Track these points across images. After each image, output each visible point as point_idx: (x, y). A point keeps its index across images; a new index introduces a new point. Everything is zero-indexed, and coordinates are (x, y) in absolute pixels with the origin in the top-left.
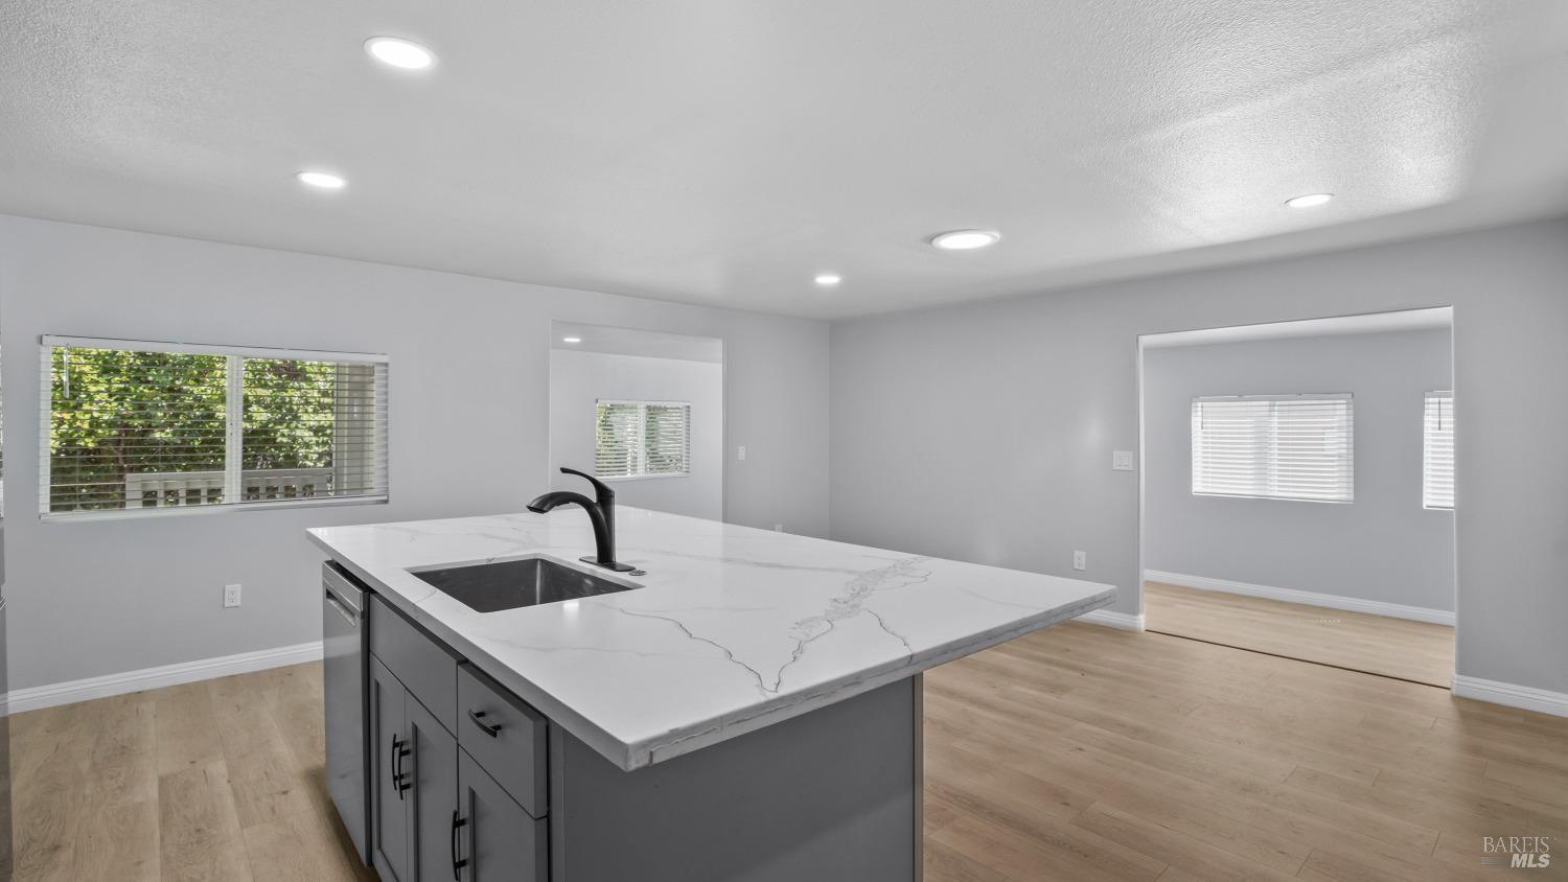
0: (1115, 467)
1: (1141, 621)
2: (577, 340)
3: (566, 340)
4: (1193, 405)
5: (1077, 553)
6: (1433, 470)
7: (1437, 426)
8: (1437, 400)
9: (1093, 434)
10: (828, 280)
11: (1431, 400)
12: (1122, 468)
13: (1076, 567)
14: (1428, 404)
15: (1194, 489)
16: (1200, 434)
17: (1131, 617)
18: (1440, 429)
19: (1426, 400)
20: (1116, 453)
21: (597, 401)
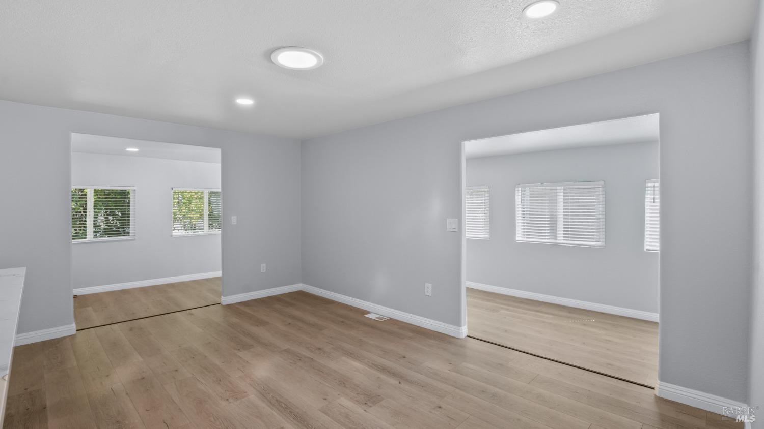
0: (448, 230)
1: (464, 331)
2: (136, 150)
3: (128, 149)
4: (516, 189)
5: (427, 285)
6: (650, 231)
7: (653, 200)
8: (653, 185)
9: (436, 207)
10: (245, 102)
11: (649, 185)
12: (452, 230)
13: (426, 294)
14: (648, 187)
15: (517, 239)
16: (520, 206)
17: (456, 327)
18: (654, 202)
19: (647, 185)
20: (449, 220)
21: (172, 189)
